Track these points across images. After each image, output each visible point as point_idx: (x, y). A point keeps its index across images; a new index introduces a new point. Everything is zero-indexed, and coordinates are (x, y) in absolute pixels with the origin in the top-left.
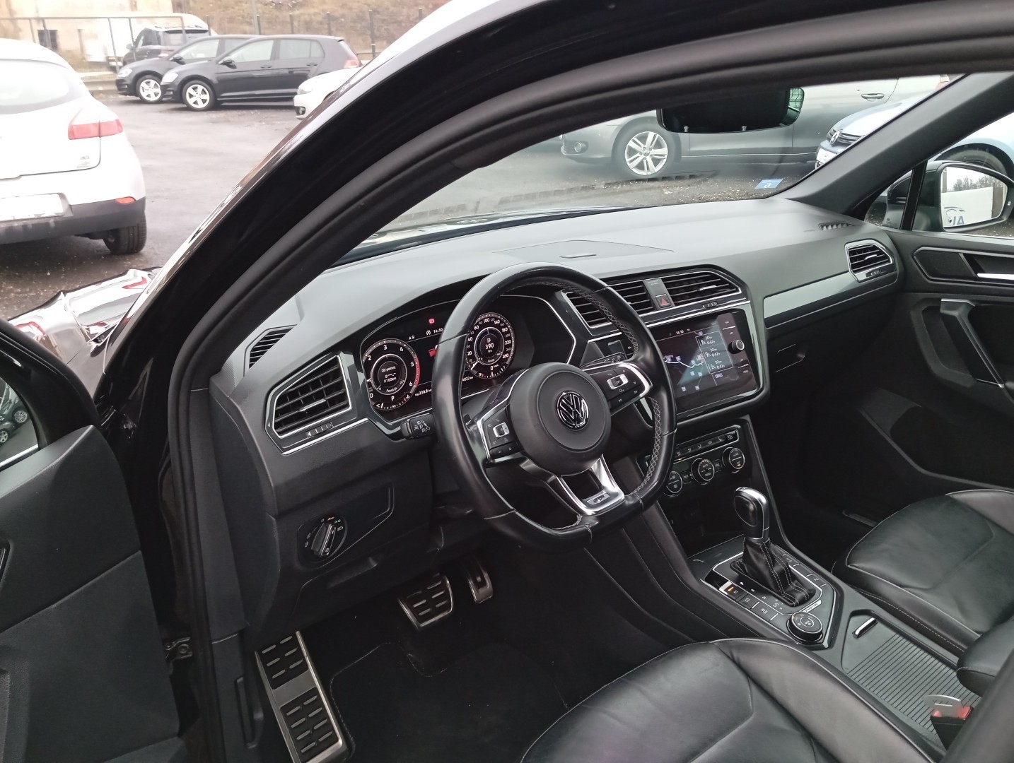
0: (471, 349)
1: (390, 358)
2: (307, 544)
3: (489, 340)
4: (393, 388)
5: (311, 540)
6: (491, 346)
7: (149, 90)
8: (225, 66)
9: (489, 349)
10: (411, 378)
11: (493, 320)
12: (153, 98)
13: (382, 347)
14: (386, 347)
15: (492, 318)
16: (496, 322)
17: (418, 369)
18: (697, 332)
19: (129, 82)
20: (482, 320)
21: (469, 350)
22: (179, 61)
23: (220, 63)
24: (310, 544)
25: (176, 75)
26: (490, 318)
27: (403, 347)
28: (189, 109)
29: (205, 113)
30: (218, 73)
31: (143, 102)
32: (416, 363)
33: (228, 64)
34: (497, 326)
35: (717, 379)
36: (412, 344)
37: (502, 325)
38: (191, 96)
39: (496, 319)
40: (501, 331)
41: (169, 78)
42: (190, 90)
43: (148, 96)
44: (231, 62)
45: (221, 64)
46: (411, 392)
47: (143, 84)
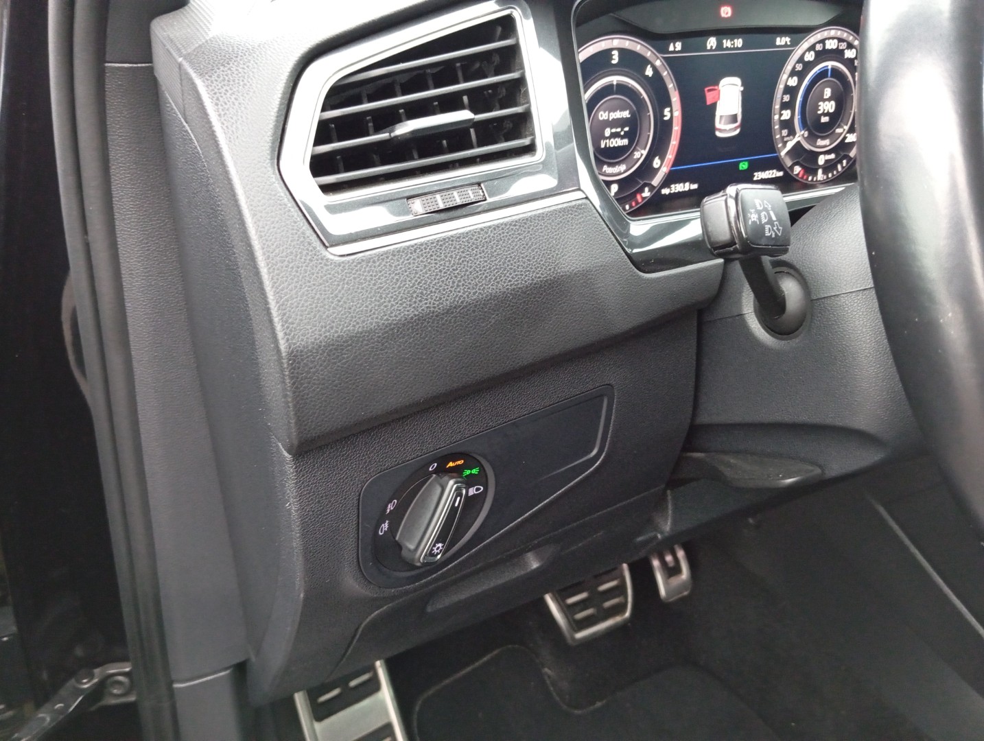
0: (792, 104)
1: (622, 89)
2: (385, 526)
3: (828, 92)
4: (618, 163)
5: (396, 518)
6: (829, 107)
9: (824, 114)
10: (658, 148)
11: (843, 46)
13: (606, 54)
14: (615, 58)
15: (843, 40)
16: (848, 55)
17: (677, 128)
20: (823, 41)
21: (785, 106)
24: (393, 530)
26: (840, 40)
27: (653, 67)
32: (674, 112)
34: (849, 63)
36: (671, 62)
39: (850, 46)
46: (656, 181)
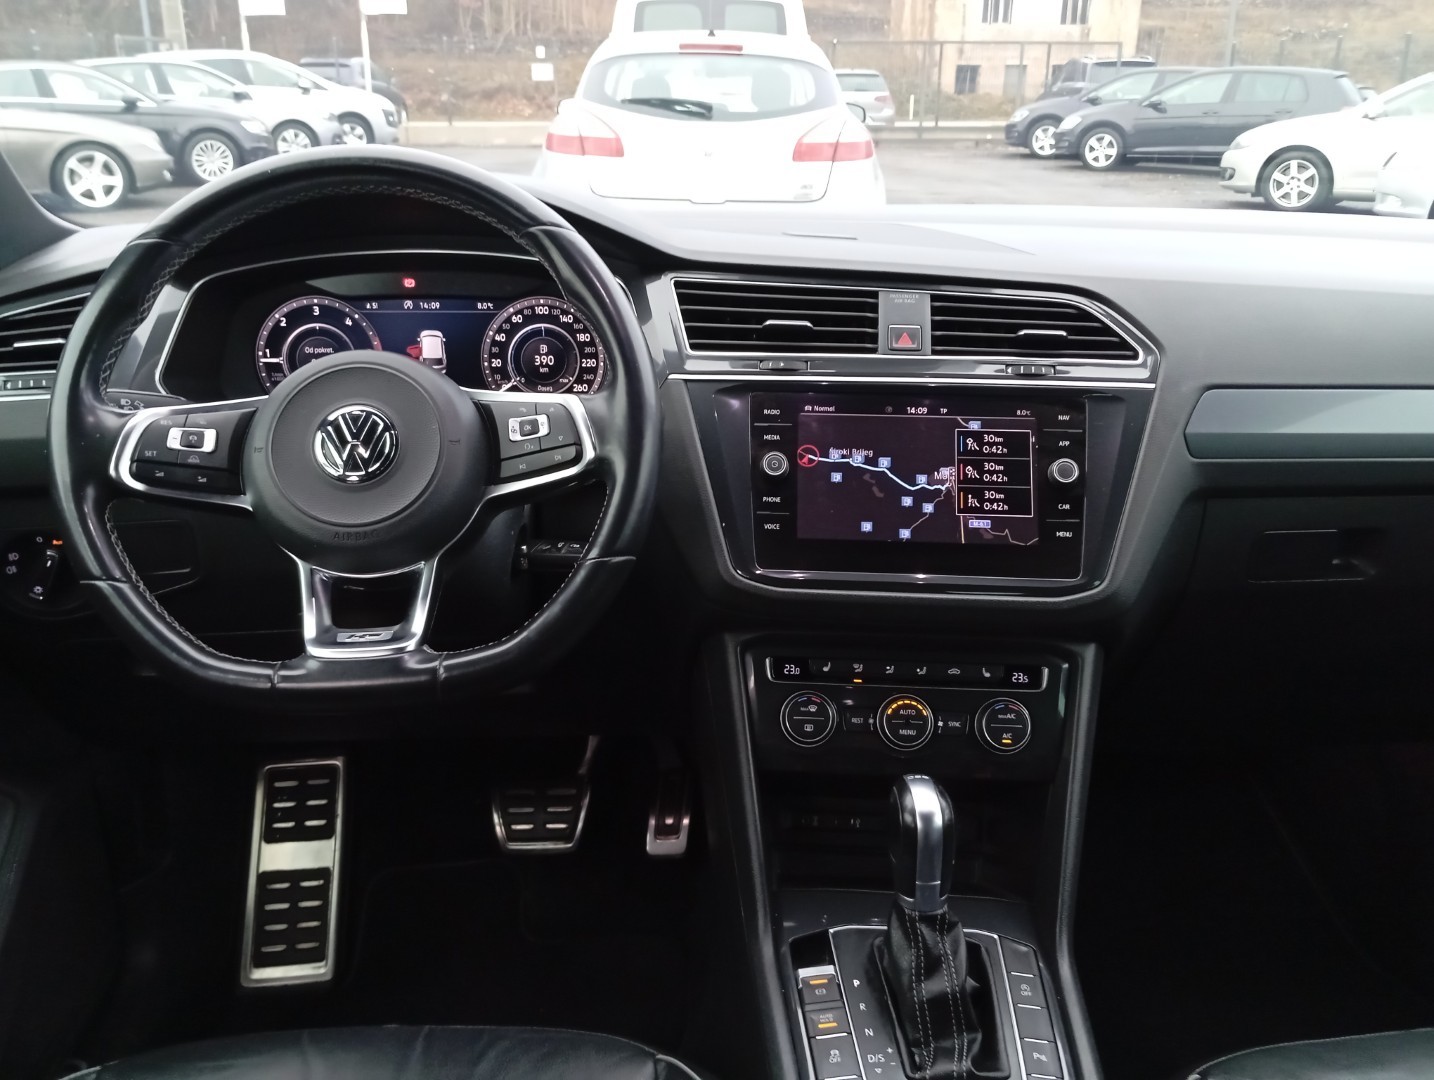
0: (502, 355)
1: (322, 332)
3: (544, 348)
6: (550, 360)
7: (1043, 141)
8: (1151, 110)
9: (542, 365)
11: (556, 312)
12: (1048, 152)
13: (309, 308)
14: (317, 311)
15: (557, 308)
16: (564, 319)
18: (967, 421)
19: (1020, 128)
20: (532, 308)
21: (495, 356)
22: (1094, 102)
23: (1144, 104)
25: (1080, 120)
26: (552, 307)
27: (352, 319)
28: (1087, 167)
29: (1103, 174)
30: (1137, 119)
31: (1033, 156)
33: (1156, 106)
34: (566, 326)
35: (971, 532)
36: (370, 316)
37: (576, 326)
38: (1092, 149)
39: (565, 313)
40: (575, 338)
41: (1070, 123)
42: (1093, 142)
43: (1042, 148)
44: (1160, 104)
45: (1145, 106)
47: (1039, 132)
